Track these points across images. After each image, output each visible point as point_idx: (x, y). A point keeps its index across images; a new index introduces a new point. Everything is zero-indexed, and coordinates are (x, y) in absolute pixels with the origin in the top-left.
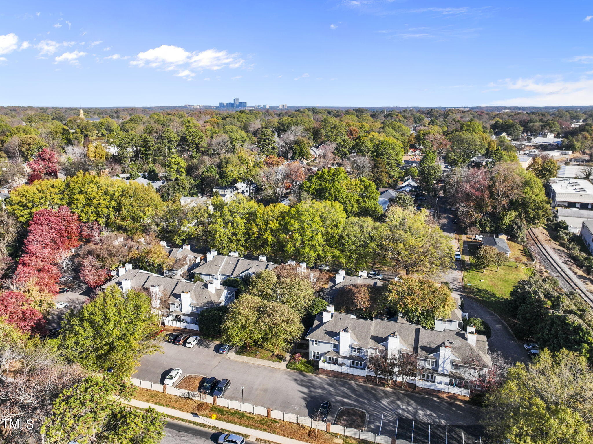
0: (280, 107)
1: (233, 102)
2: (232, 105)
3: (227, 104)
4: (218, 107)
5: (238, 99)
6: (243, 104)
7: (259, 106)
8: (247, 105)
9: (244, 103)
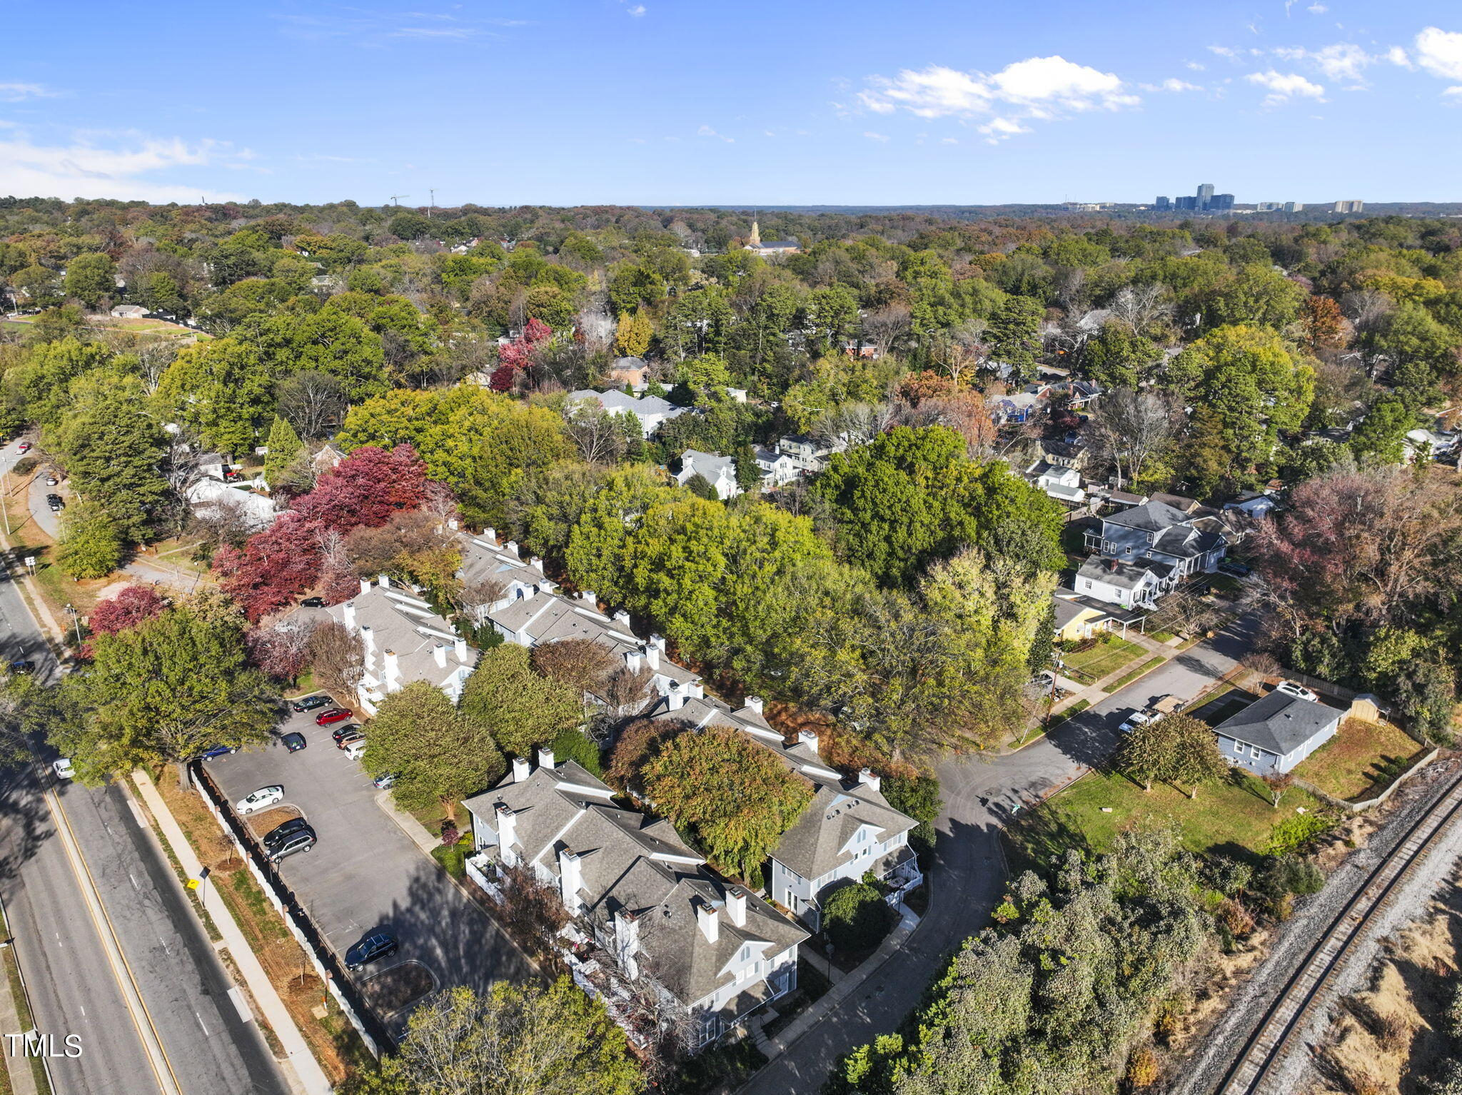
0: (1339, 209)
1: (1194, 194)
2: (1190, 202)
3: (1178, 199)
4: (1153, 207)
5: (1211, 187)
6: (1225, 201)
7: (1270, 206)
8: (1236, 202)
9: (1225, 196)
